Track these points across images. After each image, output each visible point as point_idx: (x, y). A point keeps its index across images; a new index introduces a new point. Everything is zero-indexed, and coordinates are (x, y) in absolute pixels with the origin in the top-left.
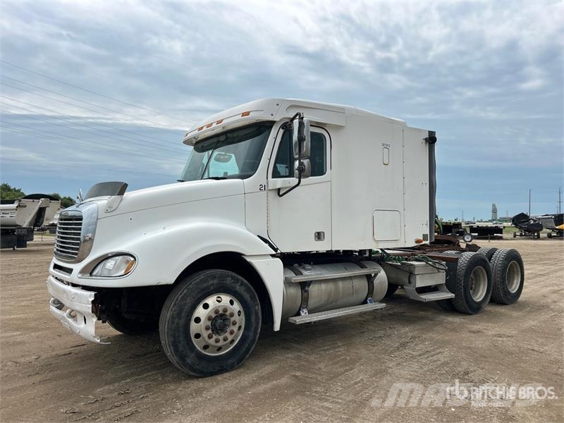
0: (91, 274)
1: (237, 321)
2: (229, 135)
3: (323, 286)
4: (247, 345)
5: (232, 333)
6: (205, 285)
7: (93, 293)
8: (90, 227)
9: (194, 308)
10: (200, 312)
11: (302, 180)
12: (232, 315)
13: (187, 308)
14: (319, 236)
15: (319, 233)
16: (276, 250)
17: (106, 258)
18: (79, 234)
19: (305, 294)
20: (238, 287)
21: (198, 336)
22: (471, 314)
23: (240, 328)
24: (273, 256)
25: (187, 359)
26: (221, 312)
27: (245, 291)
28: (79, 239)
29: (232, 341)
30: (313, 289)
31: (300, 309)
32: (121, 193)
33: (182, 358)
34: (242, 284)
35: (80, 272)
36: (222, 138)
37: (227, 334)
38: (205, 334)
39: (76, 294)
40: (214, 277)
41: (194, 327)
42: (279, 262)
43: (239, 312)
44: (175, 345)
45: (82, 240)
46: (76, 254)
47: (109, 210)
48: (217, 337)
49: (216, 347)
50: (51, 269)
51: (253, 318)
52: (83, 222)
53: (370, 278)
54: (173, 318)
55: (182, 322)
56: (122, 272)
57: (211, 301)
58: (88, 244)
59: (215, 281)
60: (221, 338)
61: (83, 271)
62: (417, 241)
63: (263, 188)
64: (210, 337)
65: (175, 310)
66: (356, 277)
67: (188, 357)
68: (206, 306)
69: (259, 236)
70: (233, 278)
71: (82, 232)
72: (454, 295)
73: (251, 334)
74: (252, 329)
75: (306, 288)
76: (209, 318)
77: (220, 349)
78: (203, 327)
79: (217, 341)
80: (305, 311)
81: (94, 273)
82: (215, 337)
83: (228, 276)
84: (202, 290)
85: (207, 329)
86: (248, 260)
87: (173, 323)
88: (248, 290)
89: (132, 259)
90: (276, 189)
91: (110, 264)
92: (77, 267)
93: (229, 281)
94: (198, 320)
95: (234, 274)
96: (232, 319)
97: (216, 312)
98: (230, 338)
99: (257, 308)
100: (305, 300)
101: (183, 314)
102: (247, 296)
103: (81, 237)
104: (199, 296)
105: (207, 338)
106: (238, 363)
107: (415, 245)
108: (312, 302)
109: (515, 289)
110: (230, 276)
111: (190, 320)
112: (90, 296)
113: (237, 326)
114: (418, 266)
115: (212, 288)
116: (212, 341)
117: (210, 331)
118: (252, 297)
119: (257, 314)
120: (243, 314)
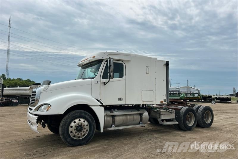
0: (38, 111)
1: (86, 128)
2: (91, 63)
3: (121, 117)
4: (90, 137)
5: (84, 132)
6: (75, 115)
7: (37, 117)
8: (38, 95)
9: (70, 123)
10: (73, 124)
11: (110, 80)
12: (84, 126)
13: (68, 123)
14: (120, 99)
15: (120, 98)
16: (102, 104)
17: (43, 105)
18: (35, 98)
19: (114, 120)
20: (87, 116)
21: (71, 132)
22: (187, 131)
23: (87, 130)
24: (101, 106)
25: (67, 140)
26: (80, 124)
27: (89, 118)
28: (35, 99)
29: (84, 135)
30: (117, 118)
31: (112, 125)
32: (49, 84)
33: (66, 139)
34: (88, 115)
35: (34, 110)
36: (89, 64)
37: (82, 132)
38: (74, 132)
39: (32, 117)
40: (78, 113)
41: (70, 129)
42: (103, 108)
43: (87, 125)
44: (63, 135)
45: (36, 99)
46: (34, 104)
47: (45, 90)
48: (78, 133)
49: (78, 136)
50: (28, 109)
51: (92, 127)
52: (36, 94)
53: (141, 115)
54: (63, 125)
55: (66, 127)
56: (46, 110)
57: (77, 121)
58: (37, 101)
59: (78, 114)
60: (80, 133)
61: (35, 110)
62: (161, 102)
63: (98, 82)
64: (76, 133)
65: (64, 123)
66: (135, 114)
67: (68, 139)
68: (75, 122)
69: (96, 99)
70: (85, 113)
71: (36, 97)
72: (178, 123)
73: (91, 133)
74: (92, 131)
75: (114, 118)
76: (76, 126)
77: (79, 137)
78: (73, 130)
79: (78, 134)
80: (114, 126)
81: (38, 110)
82: (77, 133)
83: (83, 112)
84: (73, 117)
85: (75, 130)
86: (91, 107)
87: (63, 127)
88: (90, 117)
89: (50, 106)
90: (103, 83)
91: (43, 107)
92: (33, 108)
93: (83, 114)
94: (72, 127)
95: (85, 112)
96: (84, 127)
97: (78, 124)
98: (83, 134)
99: (94, 124)
100: (114, 122)
101: (66, 125)
102: (90, 120)
103: (36, 98)
104: (72, 118)
105: (75, 133)
106: (86, 143)
107: (160, 103)
108: (116, 123)
109: (209, 122)
110: (84, 112)
111: (69, 127)
112: (36, 117)
113: (86, 130)
114: (162, 111)
115: (77, 116)
116: (76, 134)
117: (76, 131)
118: (92, 120)
119: (94, 126)
120: (88, 126)
